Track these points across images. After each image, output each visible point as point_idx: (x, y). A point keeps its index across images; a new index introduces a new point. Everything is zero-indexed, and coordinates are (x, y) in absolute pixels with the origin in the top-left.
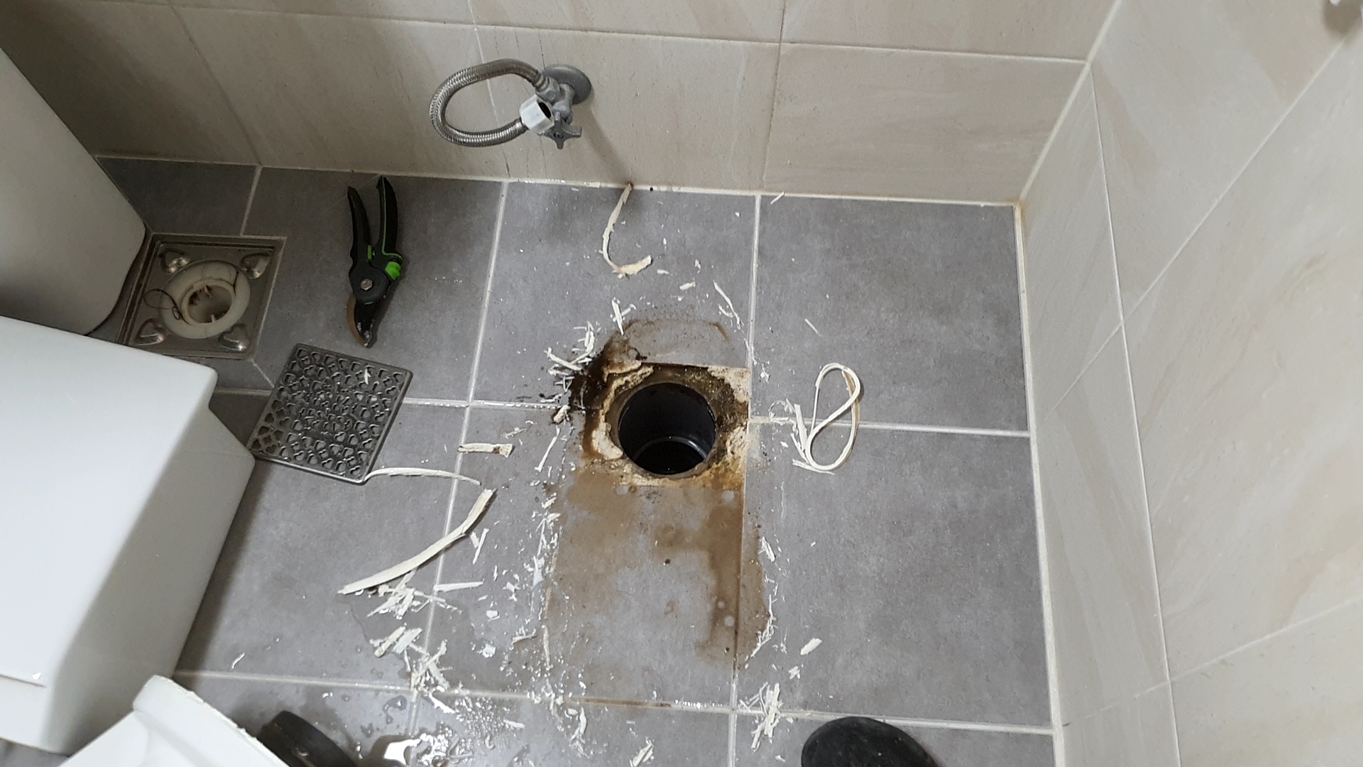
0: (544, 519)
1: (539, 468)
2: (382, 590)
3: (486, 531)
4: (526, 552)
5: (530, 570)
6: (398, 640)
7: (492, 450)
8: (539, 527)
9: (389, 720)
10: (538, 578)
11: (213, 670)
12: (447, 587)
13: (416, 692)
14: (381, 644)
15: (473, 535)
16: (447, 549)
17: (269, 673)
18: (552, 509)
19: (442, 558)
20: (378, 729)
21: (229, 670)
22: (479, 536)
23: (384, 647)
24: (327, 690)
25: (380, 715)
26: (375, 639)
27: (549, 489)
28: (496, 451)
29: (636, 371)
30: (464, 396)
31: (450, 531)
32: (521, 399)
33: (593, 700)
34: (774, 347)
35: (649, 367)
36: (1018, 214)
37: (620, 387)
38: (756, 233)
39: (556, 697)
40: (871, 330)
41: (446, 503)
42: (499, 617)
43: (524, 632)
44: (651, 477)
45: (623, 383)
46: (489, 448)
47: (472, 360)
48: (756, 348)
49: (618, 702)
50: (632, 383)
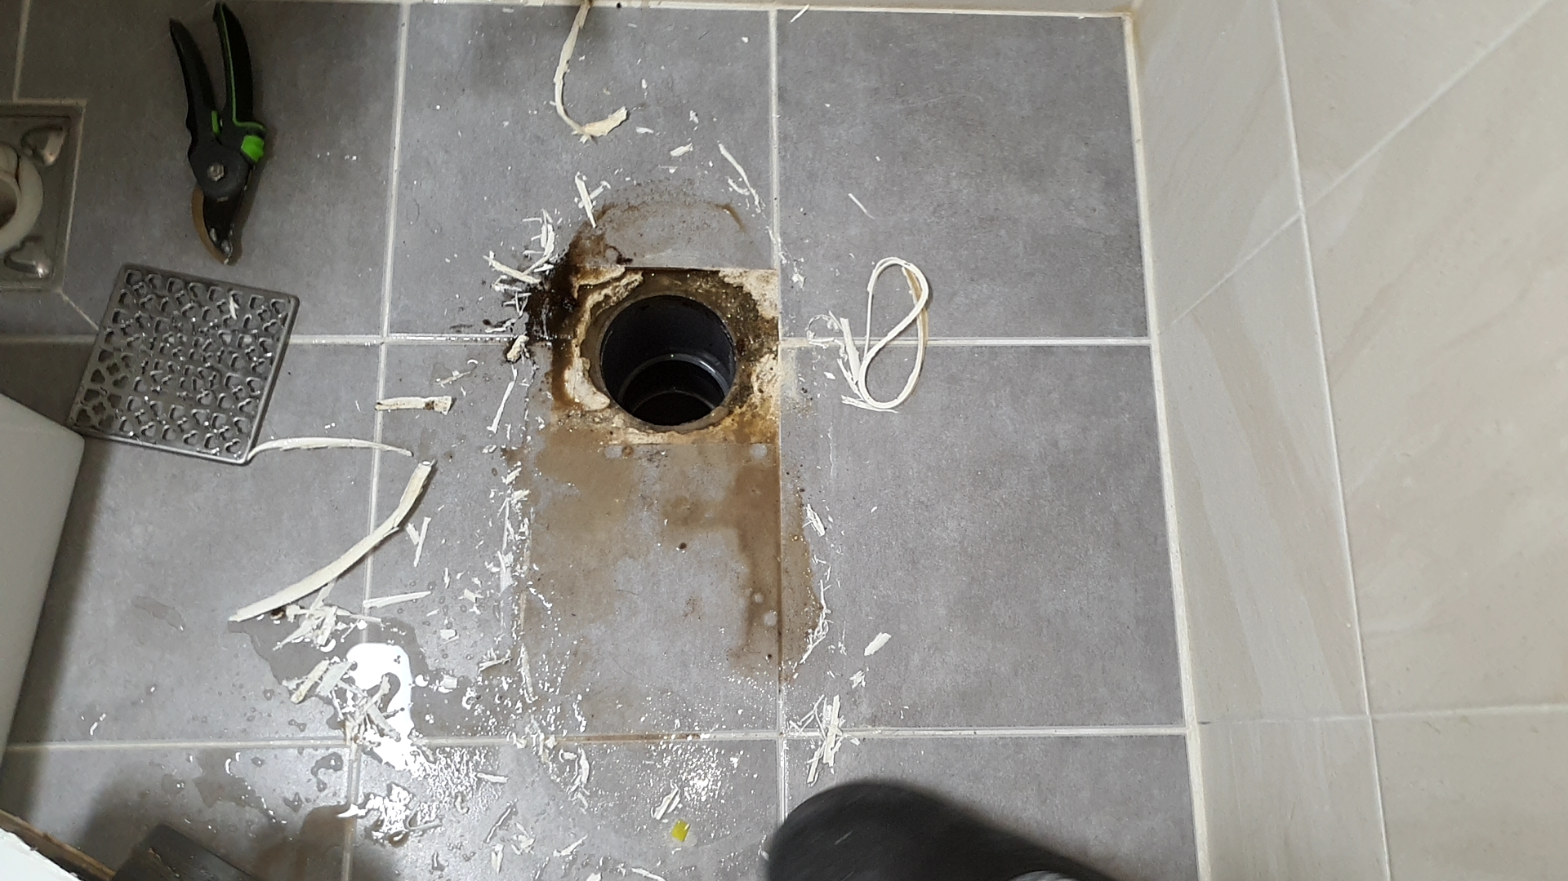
0: (508, 499)
1: (494, 428)
2: (291, 612)
3: (427, 520)
4: (486, 545)
5: (495, 570)
6: (321, 678)
7: (424, 405)
8: (500, 510)
9: (322, 786)
10: (506, 581)
11: (63, 740)
12: (380, 602)
13: (354, 746)
14: (298, 685)
15: (410, 528)
16: (375, 548)
17: (146, 737)
18: (517, 484)
19: (369, 560)
20: (307, 800)
21: (86, 737)
22: (418, 528)
23: (304, 689)
24: (230, 753)
25: (309, 780)
26: (288, 679)
27: (510, 456)
28: (430, 406)
29: (619, 279)
30: (376, 329)
31: (378, 526)
32: (457, 329)
33: (596, 738)
34: (808, 237)
35: (636, 273)
36: (1128, 28)
37: (598, 305)
38: (774, 67)
39: (546, 739)
40: (939, 206)
41: (368, 483)
42: (457, 637)
43: (493, 654)
44: (651, 431)
45: (601, 298)
46: (420, 402)
47: (381, 274)
48: (783, 240)
49: (630, 737)
50: (615, 298)
